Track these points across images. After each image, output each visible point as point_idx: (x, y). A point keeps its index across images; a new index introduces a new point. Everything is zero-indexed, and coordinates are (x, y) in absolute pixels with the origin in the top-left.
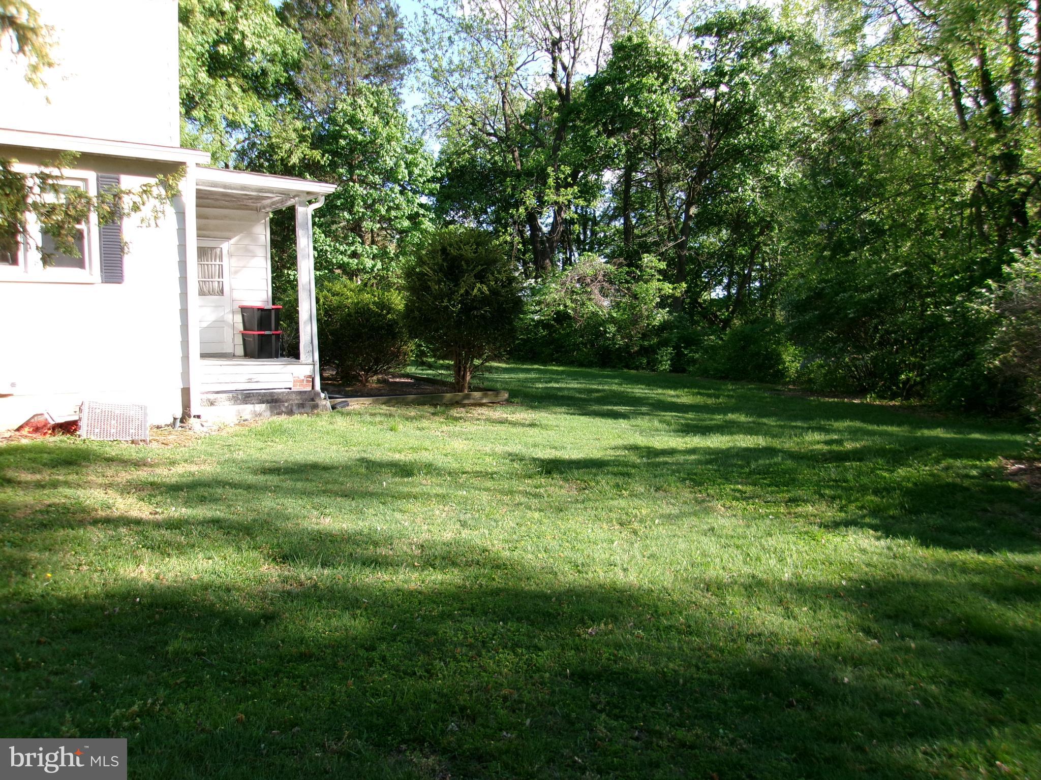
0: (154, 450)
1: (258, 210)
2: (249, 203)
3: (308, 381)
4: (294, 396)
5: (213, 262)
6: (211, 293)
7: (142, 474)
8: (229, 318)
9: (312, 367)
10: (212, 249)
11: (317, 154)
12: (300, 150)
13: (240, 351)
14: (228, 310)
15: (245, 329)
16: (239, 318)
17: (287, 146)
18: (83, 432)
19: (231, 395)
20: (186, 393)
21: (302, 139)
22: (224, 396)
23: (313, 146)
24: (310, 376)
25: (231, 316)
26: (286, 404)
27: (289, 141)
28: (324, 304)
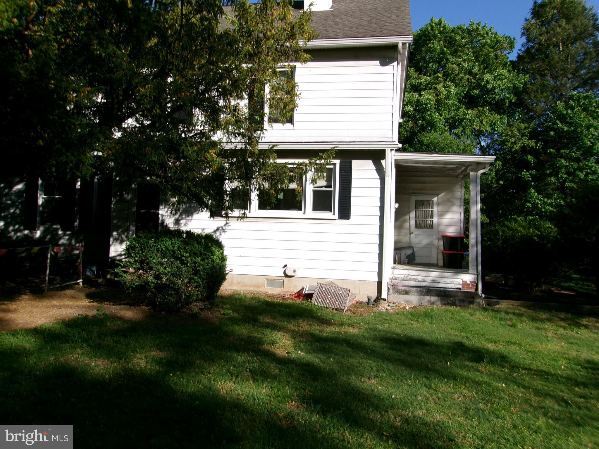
0: (346, 316)
1: (456, 177)
2: (450, 172)
3: (472, 285)
4: (460, 294)
5: (428, 209)
6: (426, 227)
7: (316, 329)
8: (436, 242)
9: (476, 276)
10: (428, 201)
11: (532, 143)
12: (521, 141)
13: (441, 263)
14: (435, 237)
15: (444, 250)
16: (441, 243)
17: (513, 140)
18: (313, 300)
19: (419, 289)
20: (380, 284)
21: (523, 135)
22: (415, 289)
23: (530, 138)
24: (474, 282)
25: (437, 241)
26: (452, 299)
27: (514, 137)
28: (502, 236)
